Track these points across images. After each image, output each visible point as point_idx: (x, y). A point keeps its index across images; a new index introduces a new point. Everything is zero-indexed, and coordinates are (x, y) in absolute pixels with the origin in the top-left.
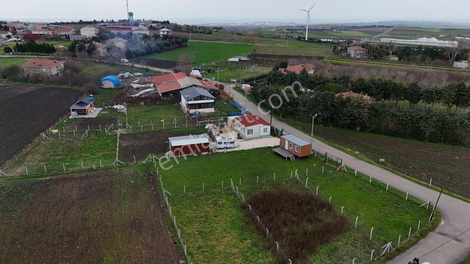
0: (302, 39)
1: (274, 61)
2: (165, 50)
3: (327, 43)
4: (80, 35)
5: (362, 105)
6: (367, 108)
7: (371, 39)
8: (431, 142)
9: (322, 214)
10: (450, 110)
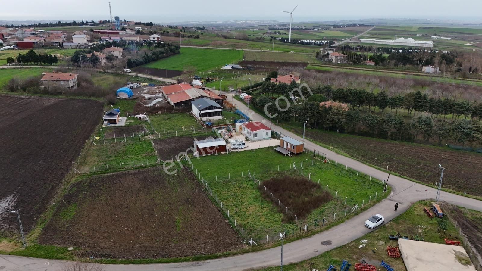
0: (286, 41)
1: (264, 68)
2: (160, 58)
3: (309, 45)
4: (72, 42)
5: (341, 112)
6: (345, 115)
7: (352, 40)
8: (392, 140)
9: (314, 191)
10: (411, 113)
